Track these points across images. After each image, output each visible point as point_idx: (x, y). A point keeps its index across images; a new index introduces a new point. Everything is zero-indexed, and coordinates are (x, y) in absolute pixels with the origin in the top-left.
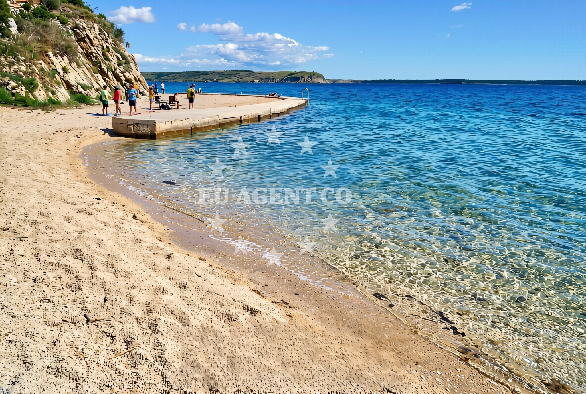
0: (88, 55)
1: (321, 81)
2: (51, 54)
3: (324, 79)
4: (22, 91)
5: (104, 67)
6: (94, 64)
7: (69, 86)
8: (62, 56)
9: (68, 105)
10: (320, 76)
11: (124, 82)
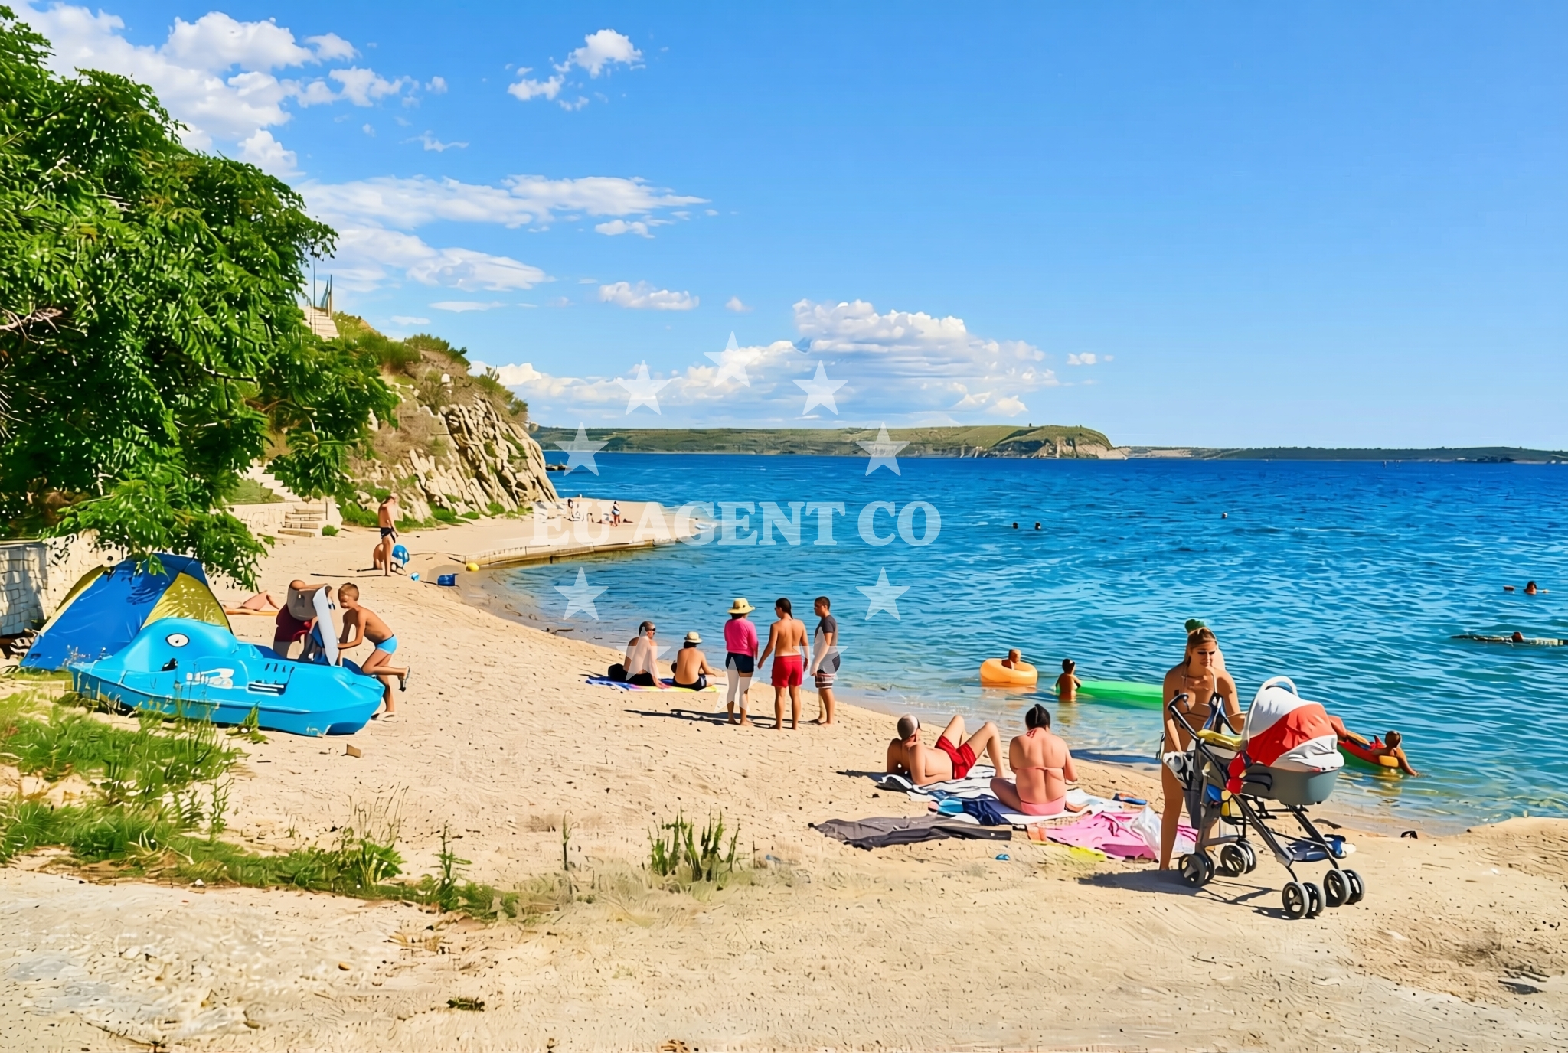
0: (463, 451)
1: (1102, 454)
2: (413, 454)
3: (1109, 448)
4: (375, 506)
5: (484, 469)
6: (472, 463)
7: (430, 497)
8: (427, 457)
9: (428, 524)
10: (1100, 440)
11: (514, 488)
